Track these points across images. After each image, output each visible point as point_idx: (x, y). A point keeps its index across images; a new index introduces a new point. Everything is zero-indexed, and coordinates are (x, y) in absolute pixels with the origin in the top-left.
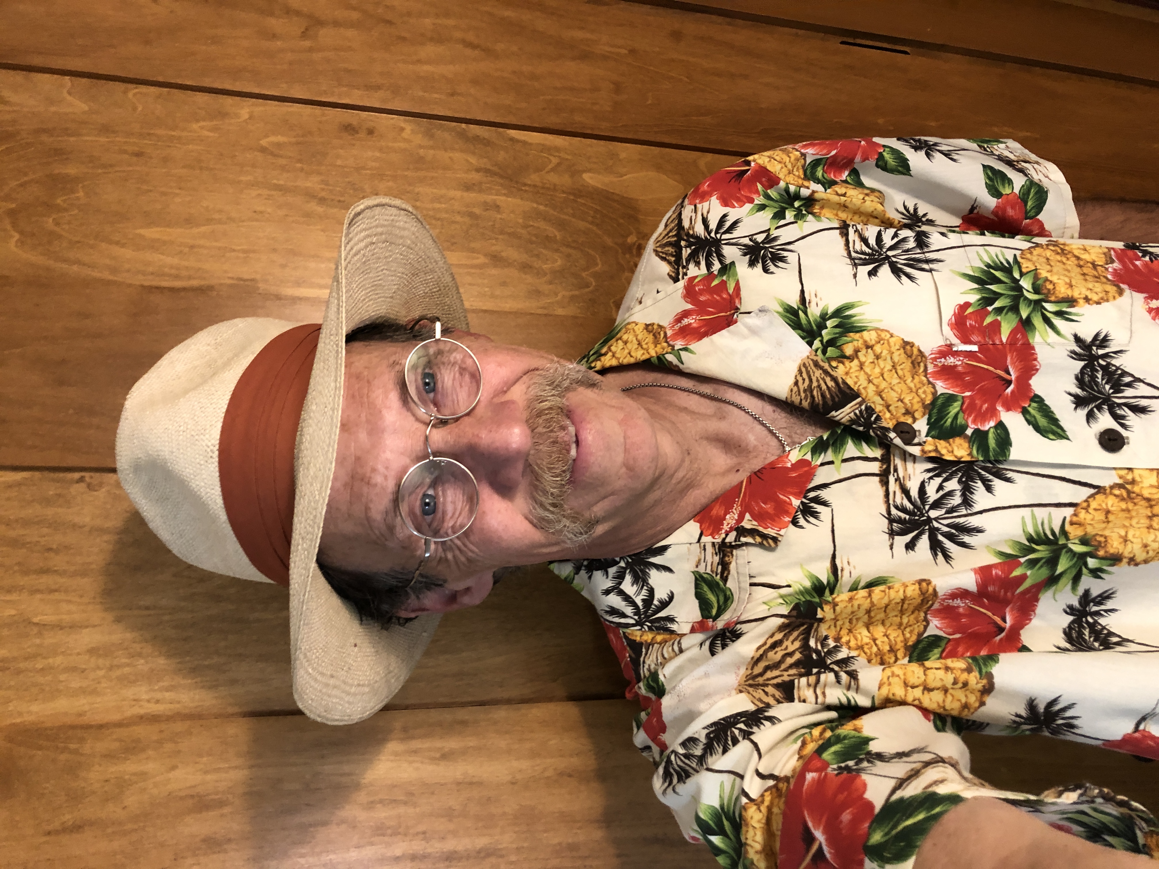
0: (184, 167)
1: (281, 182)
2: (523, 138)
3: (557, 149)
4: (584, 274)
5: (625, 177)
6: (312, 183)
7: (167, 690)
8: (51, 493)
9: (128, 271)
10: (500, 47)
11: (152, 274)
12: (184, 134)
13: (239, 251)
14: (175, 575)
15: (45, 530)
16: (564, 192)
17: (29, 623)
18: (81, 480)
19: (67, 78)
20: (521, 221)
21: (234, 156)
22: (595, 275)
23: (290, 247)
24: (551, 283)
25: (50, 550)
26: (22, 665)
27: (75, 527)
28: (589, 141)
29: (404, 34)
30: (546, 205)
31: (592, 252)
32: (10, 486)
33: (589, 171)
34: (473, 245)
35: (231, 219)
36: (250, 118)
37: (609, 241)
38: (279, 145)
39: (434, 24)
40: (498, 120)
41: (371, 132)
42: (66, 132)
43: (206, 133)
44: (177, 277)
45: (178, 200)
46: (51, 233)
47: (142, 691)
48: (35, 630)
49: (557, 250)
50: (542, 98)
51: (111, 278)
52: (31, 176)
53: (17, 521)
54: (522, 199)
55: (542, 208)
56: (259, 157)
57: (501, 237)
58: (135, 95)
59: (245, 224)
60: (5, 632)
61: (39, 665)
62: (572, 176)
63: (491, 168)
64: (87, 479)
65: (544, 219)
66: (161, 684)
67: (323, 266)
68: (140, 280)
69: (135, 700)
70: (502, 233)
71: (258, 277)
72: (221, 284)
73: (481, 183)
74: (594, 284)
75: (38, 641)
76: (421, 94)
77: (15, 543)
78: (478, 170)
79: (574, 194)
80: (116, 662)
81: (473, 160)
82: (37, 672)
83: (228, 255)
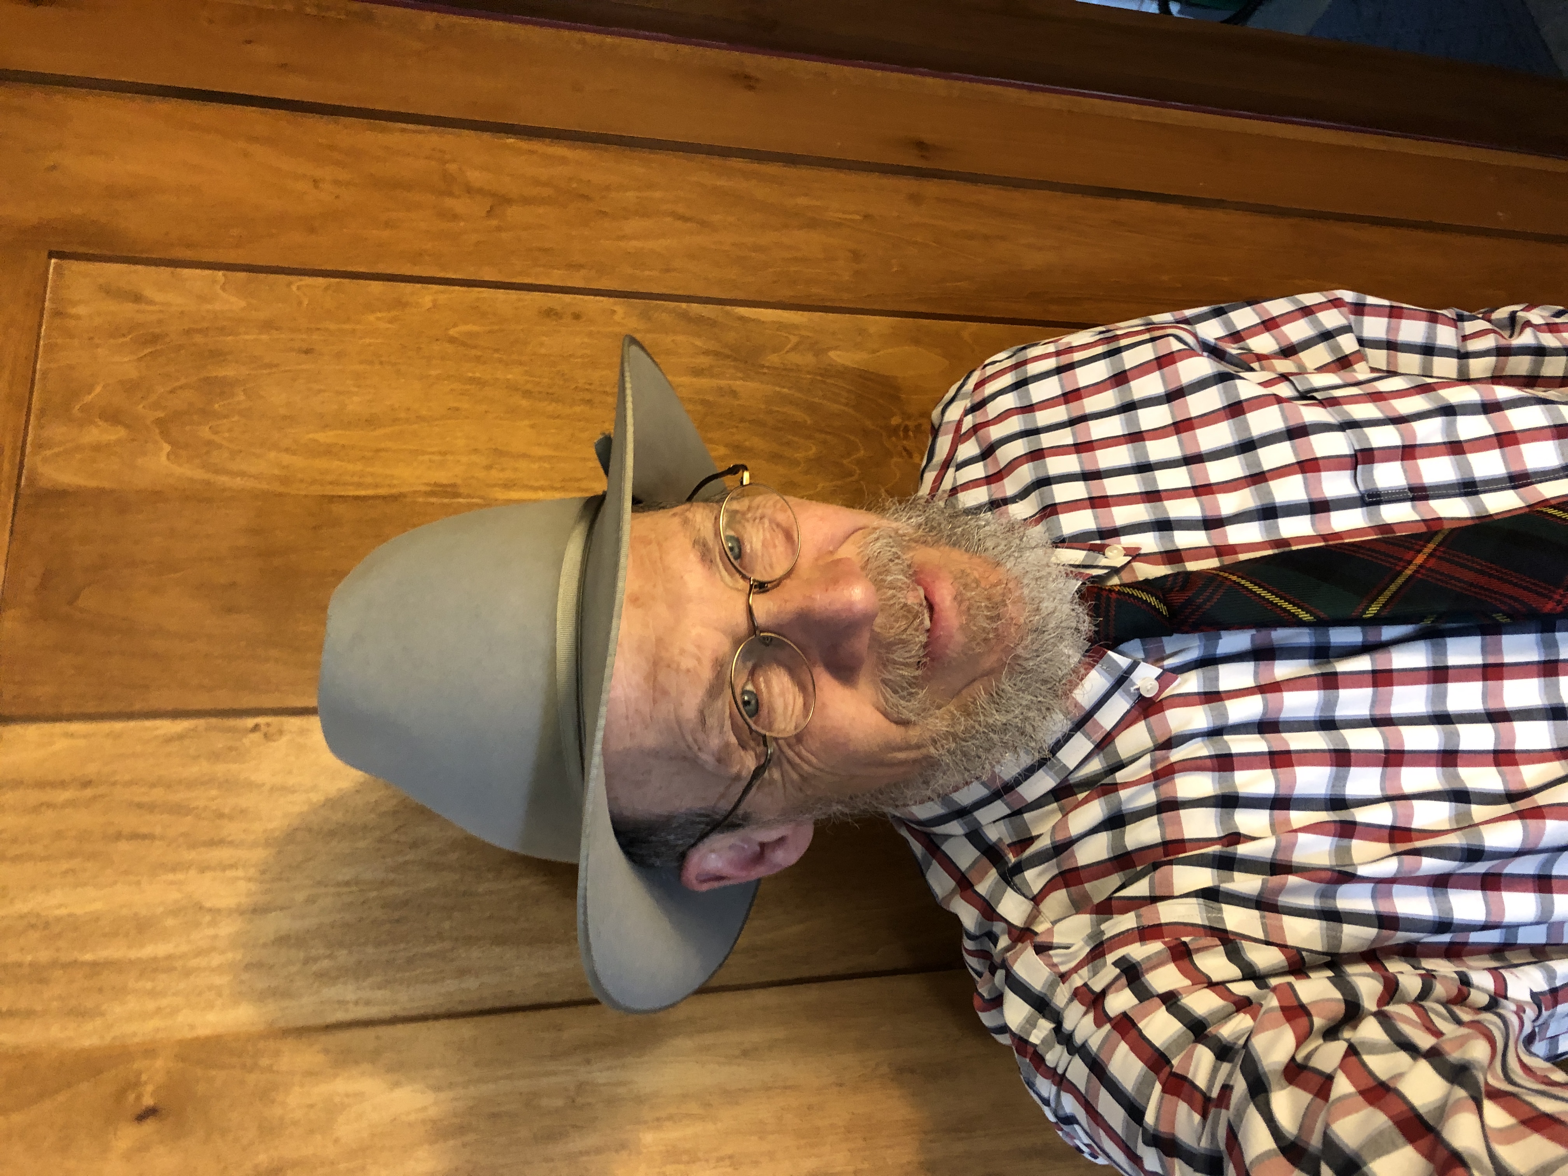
0: (361, 363)
1: (478, 375)
2: (753, 317)
3: (796, 327)
4: (845, 462)
5: (878, 354)
6: (514, 375)
7: (379, 988)
8: (220, 746)
9: (302, 481)
10: (716, 218)
11: (331, 483)
12: (358, 327)
13: (433, 453)
14: (381, 840)
15: (214, 792)
16: (809, 373)
17: (201, 908)
18: (256, 728)
19: (221, 273)
20: (763, 406)
21: (420, 348)
22: (859, 462)
23: (494, 447)
24: (807, 473)
25: (221, 816)
26: (193, 963)
27: (251, 786)
28: (831, 316)
29: (603, 209)
30: (790, 388)
31: (852, 438)
32: (169, 740)
33: (836, 348)
34: (710, 435)
35: (420, 419)
36: (435, 306)
37: (868, 424)
38: (470, 334)
39: (637, 197)
40: (723, 296)
41: (577, 317)
42: (222, 330)
43: (383, 325)
44: (359, 485)
45: (356, 399)
46: (209, 443)
47: (347, 991)
48: (208, 918)
49: (809, 437)
50: (770, 270)
51: (282, 489)
52: (183, 381)
53: (180, 782)
54: (762, 382)
55: (785, 390)
56: (450, 348)
57: (741, 425)
58: (299, 288)
59: (436, 423)
60: (170, 922)
61: (216, 960)
62: (816, 355)
63: (722, 350)
64: (264, 729)
65: (791, 403)
66: (370, 980)
67: (535, 466)
68: (316, 490)
69: (340, 1002)
70: (742, 420)
71: (459, 481)
72: (415, 492)
73: (711, 367)
74: (858, 471)
75: (211, 932)
76: (630, 271)
77: (179, 810)
78: (706, 353)
79: (821, 375)
80: (313, 953)
81: (698, 343)
82: (213, 970)
83: (420, 458)
